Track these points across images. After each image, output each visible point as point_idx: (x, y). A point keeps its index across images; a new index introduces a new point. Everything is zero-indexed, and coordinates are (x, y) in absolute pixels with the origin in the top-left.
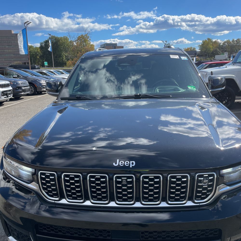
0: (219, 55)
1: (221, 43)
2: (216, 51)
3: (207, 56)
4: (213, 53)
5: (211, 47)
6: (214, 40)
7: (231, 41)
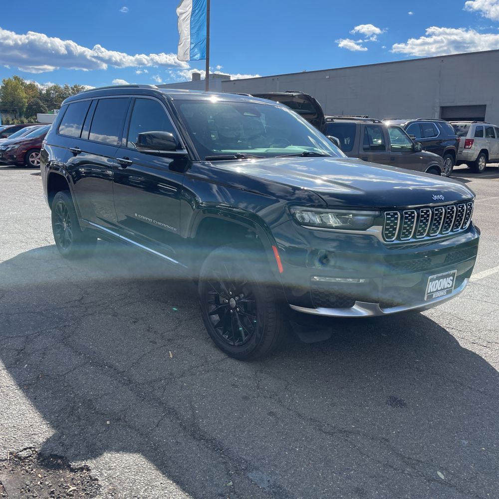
0: (44, 113)
1: (42, 90)
2: (37, 104)
3: (17, 113)
4: (30, 107)
5: (25, 95)
6: (28, 82)
7: (62, 86)
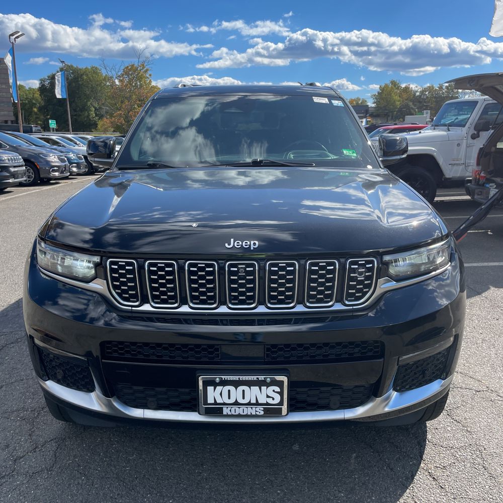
0: (412, 115)
1: (417, 91)
2: (407, 106)
3: (389, 116)
4: (400, 110)
5: (397, 98)
6: (403, 86)
7: (436, 87)
